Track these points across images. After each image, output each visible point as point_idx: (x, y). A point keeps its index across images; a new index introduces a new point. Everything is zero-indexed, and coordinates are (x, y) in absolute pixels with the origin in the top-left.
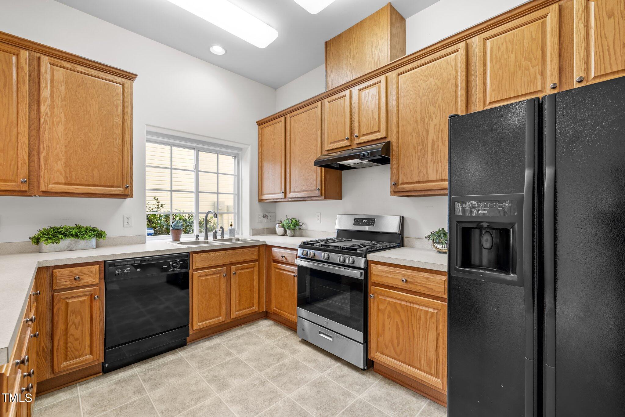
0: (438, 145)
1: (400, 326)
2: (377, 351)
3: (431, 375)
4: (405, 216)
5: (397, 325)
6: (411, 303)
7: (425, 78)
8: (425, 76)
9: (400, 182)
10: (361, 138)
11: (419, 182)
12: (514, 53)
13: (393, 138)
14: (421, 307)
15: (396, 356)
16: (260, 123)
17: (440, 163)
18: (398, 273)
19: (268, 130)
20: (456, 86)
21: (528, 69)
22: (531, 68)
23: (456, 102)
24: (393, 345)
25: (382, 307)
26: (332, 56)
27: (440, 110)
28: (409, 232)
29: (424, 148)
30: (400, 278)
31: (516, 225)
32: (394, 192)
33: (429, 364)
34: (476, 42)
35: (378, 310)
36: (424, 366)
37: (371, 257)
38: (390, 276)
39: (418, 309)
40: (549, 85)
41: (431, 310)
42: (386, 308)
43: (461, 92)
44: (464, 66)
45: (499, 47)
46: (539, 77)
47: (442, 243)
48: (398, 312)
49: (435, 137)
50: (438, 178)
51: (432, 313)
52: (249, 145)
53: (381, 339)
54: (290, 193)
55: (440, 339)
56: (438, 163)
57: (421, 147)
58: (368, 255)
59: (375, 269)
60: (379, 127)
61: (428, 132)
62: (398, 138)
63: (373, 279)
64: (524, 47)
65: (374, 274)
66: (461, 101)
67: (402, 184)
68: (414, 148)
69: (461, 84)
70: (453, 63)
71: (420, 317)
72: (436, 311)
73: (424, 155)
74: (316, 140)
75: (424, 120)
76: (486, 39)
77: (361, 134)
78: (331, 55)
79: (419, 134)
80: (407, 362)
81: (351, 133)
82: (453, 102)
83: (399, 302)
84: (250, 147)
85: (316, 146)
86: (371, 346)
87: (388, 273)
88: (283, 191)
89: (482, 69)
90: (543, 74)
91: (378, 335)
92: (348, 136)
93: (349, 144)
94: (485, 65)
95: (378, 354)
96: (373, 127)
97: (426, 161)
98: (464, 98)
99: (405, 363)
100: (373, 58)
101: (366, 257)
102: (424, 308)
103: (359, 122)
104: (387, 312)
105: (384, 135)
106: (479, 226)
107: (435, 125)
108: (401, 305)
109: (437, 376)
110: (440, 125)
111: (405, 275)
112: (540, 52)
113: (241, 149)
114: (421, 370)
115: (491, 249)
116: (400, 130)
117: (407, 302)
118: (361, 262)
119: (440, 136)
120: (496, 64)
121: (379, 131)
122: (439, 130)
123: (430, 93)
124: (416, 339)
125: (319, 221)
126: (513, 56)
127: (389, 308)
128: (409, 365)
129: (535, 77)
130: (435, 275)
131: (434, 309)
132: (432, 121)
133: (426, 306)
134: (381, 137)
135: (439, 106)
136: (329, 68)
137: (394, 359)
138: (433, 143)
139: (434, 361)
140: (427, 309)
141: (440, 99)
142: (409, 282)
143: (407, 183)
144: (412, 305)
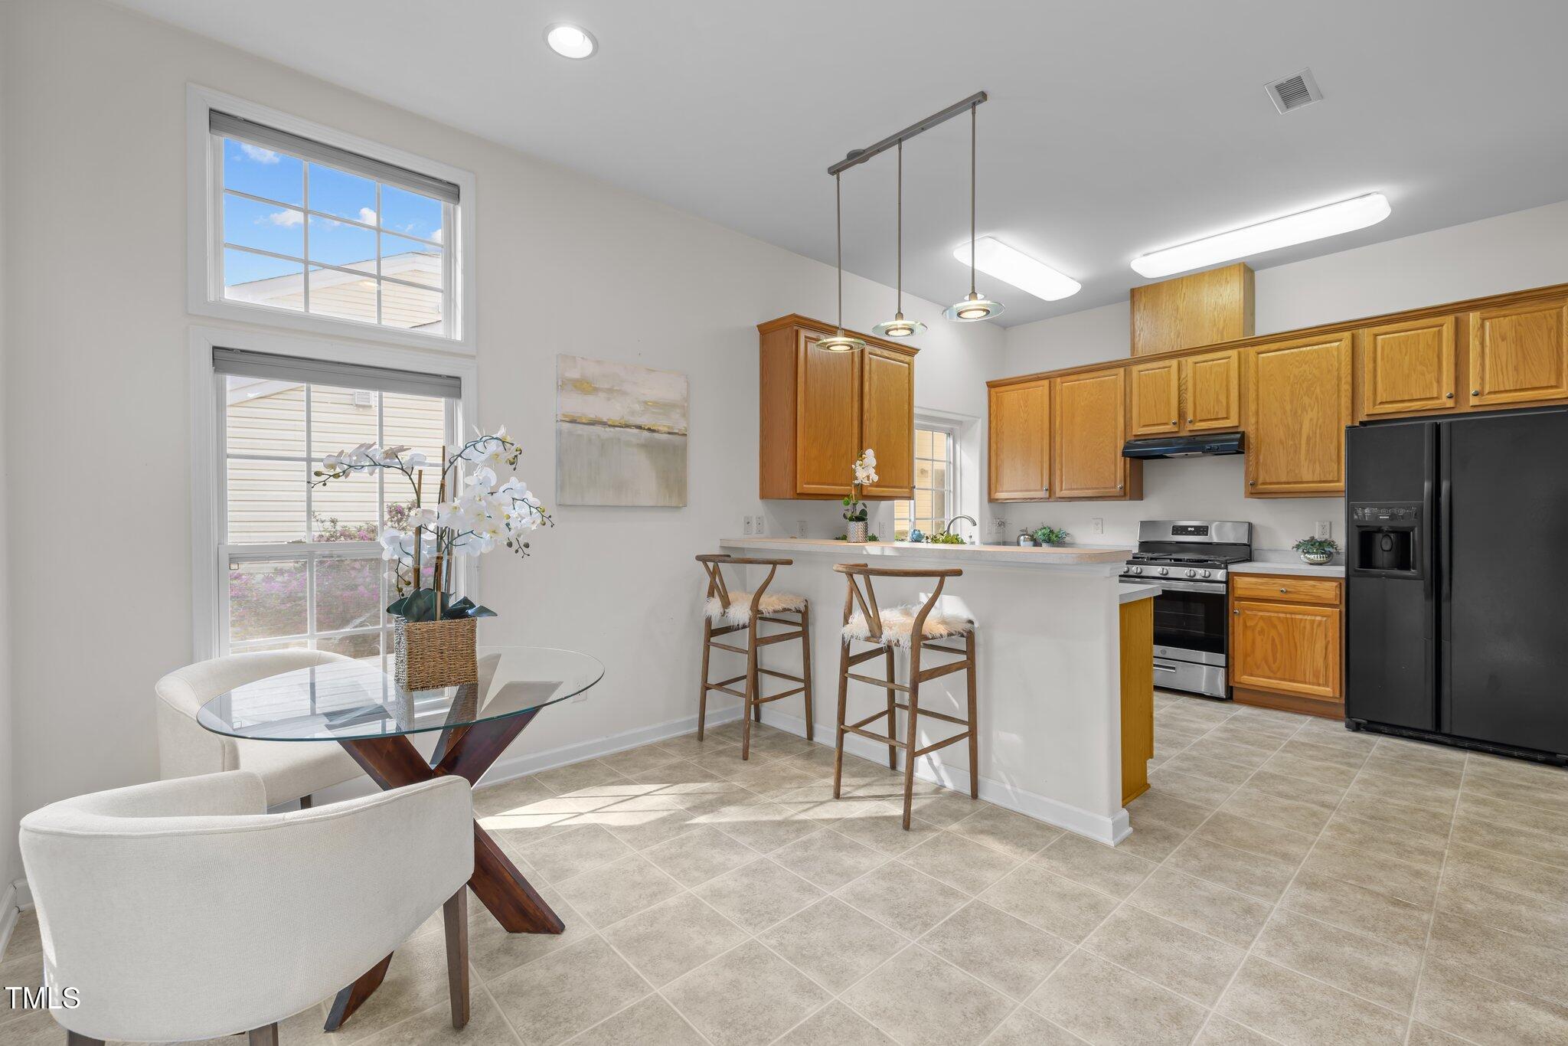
0: (1316, 441)
1: (1277, 641)
2: (1245, 673)
3: (1319, 685)
4: (1253, 521)
5: (1273, 640)
6: (1291, 613)
7: (1297, 364)
8: (1297, 361)
9: (1261, 480)
10: (1197, 424)
11: (1288, 483)
12: (1408, 355)
13: (1250, 429)
14: (1306, 617)
15: (1272, 675)
16: (991, 385)
17: (1317, 463)
18: (1274, 583)
19: (1011, 396)
20: (1339, 379)
21: (1423, 374)
22: (1426, 373)
23: (1339, 396)
24: (1267, 662)
25: (1249, 623)
26: (1144, 309)
27: (1318, 402)
28: (1261, 542)
29: (1295, 444)
30: (1276, 588)
31: (1416, 529)
32: (1252, 493)
33: (1316, 675)
34: (1365, 334)
35: (1245, 627)
36: (1309, 676)
37: (1234, 568)
38: (1263, 587)
39: (1301, 619)
40: (1445, 394)
41: (1318, 618)
42: (1257, 624)
43: (1346, 387)
44: (1349, 359)
45: (1392, 347)
46: (1435, 385)
47: (1317, 554)
48: (1274, 627)
49: (1311, 432)
50: (1315, 479)
51: (1320, 623)
52: (979, 418)
53: (1249, 659)
54: (1061, 490)
55: (1330, 647)
56: (1315, 462)
57: (1291, 442)
58: (1229, 567)
59: (1240, 583)
60: (1228, 412)
61: (1301, 426)
62: (1257, 429)
63: (1239, 593)
64: (1419, 350)
65: (1240, 588)
66: (1345, 396)
67: (1263, 484)
68: (1281, 442)
69: (1346, 378)
70: (1335, 353)
71: (1305, 628)
72: (1325, 619)
73: (1295, 451)
74: (1116, 420)
75: (1296, 413)
76: (1376, 335)
77: (1198, 419)
78: (1142, 308)
79: (1289, 428)
80: (1287, 677)
81: (1181, 415)
82: (1336, 395)
83: (1276, 615)
84: (980, 420)
85: (1116, 427)
86: (1234, 670)
87: (1260, 585)
88: (1046, 485)
89: (1371, 366)
90: (1439, 381)
91: (1246, 656)
92: (1175, 419)
93: (1176, 430)
94: (1375, 361)
95: (1245, 677)
96: (1217, 413)
97: (1299, 458)
98: (1349, 394)
99: (1284, 680)
100: (1215, 325)
101: (1226, 568)
102: (1309, 618)
103: (1195, 404)
104: (1258, 629)
105: (1237, 425)
106: (1379, 530)
107: (1311, 420)
108: (1279, 618)
109: (1326, 685)
110: (1318, 419)
111: (1284, 586)
112: (1436, 360)
113: (960, 423)
114: (1305, 683)
115: (1390, 550)
116: (1261, 420)
117: (1286, 613)
118: (1220, 574)
119: (1318, 431)
120: (1388, 362)
121: (1227, 418)
122: (1317, 425)
123: (1303, 382)
124: (1299, 652)
125: (1100, 531)
126: (1407, 358)
127: (1261, 624)
128: (1290, 681)
129: (1431, 383)
130: (1323, 583)
131: (1323, 616)
132: (1307, 413)
133: (1312, 615)
134: (1231, 425)
135: (1317, 398)
136: (1137, 324)
137: (1269, 678)
138: (1309, 439)
139: (1322, 670)
140: (1313, 618)
141: (1318, 390)
142: (1290, 592)
143: (1271, 484)
144: (1293, 616)
